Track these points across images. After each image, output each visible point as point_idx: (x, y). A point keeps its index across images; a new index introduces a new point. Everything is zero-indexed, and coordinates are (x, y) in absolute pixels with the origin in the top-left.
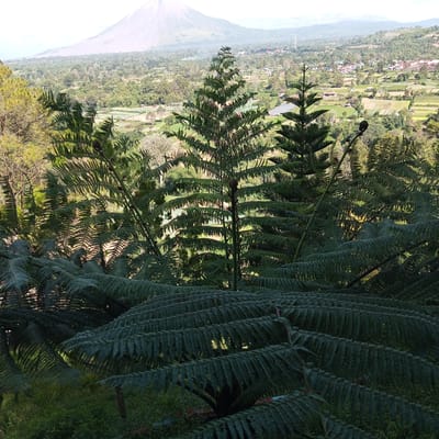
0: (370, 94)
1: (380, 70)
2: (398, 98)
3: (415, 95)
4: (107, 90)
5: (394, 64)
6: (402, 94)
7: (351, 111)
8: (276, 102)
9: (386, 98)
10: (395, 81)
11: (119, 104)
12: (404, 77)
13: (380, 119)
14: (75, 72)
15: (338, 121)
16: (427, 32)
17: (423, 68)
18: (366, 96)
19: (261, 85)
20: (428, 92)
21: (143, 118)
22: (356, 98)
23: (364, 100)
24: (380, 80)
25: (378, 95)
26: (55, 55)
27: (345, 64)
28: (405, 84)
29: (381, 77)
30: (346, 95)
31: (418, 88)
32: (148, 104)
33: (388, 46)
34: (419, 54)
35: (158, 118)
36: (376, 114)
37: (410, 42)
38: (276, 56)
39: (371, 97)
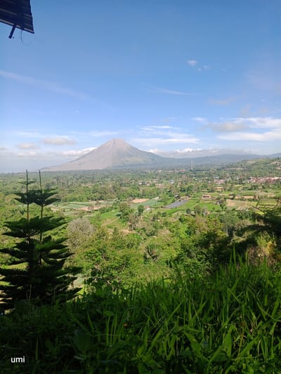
0: (231, 197)
1: (241, 182)
2: (250, 200)
3: (260, 198)
4: (71, 191)
5: (250, 179)
6: (252, 197)
7: (218, 207)
8: (171, 200)
9: (242, 199)
10: (250, 190)
11: (74, 199)
12: (255, 187)
13: (236, 213)
14: (55, 180)
15: (209, 213)
16: (273, 161)
17: (267, 182)
18: (229, 198)
19: (166, 189)
20: (269, 196)
21: (86, 209)
22: (223, 199)
23: (228, 200)
24: (240, 189)
25: (236, 197)
26: (47, 170)
27: (220, 179)
28: (255, 191)
29: (241, 187)
30: (217, 197)
31: (264, 193)
32: (93, 200)
33: (249, 169)
34: (268, 173)
35: (95, 209)
36: (234, 210)
37: (262, 166)
38: (179, 173)
39: (232, 199)
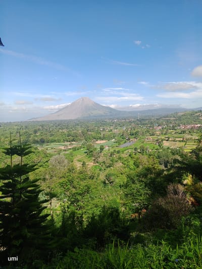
0: (167, 139)
1: (173, 128)
2: (180, 141)
3: (187, 140)
4: (52, 135)
5: (180, 126)
6: (182, 139)
7: (157, 146)
8: (124, 141)
9: (174, 141)
10: (180, 134)
11: (55, 141)
12: (184, 132)
13: (170, 151)
14: (40, 127)
15: (150, 151)
16: (197, 113)
17: (192, 128)
18: (165, 140)
19: (119, 134)
20: (193, 138)
21: (63, 148)
22: (160, 140)
23: (164, 142)
24: (173, 133)
25: (170, 139)
26: (34, 120)
27: (159, 126)
28: (184, 135)
29: (174, 132)
30: (156, 139)
31: (189, 136)
32: (67, 141)
33: (180, 118)
34: (193, 122)
35: (69, 148)
36: (168, 148)
37: (189, 117)
38: (130, 122)
39: (167, 140)
